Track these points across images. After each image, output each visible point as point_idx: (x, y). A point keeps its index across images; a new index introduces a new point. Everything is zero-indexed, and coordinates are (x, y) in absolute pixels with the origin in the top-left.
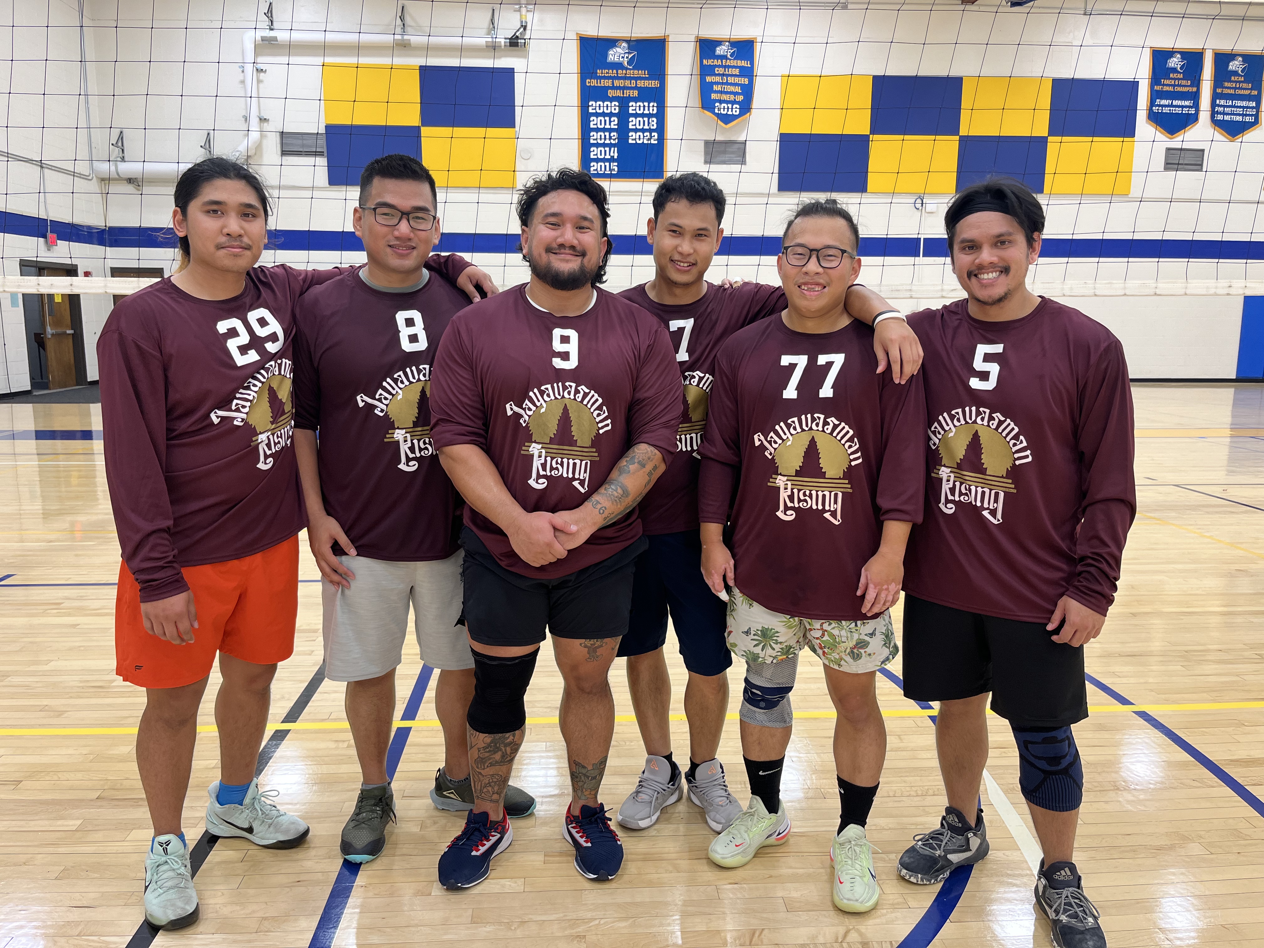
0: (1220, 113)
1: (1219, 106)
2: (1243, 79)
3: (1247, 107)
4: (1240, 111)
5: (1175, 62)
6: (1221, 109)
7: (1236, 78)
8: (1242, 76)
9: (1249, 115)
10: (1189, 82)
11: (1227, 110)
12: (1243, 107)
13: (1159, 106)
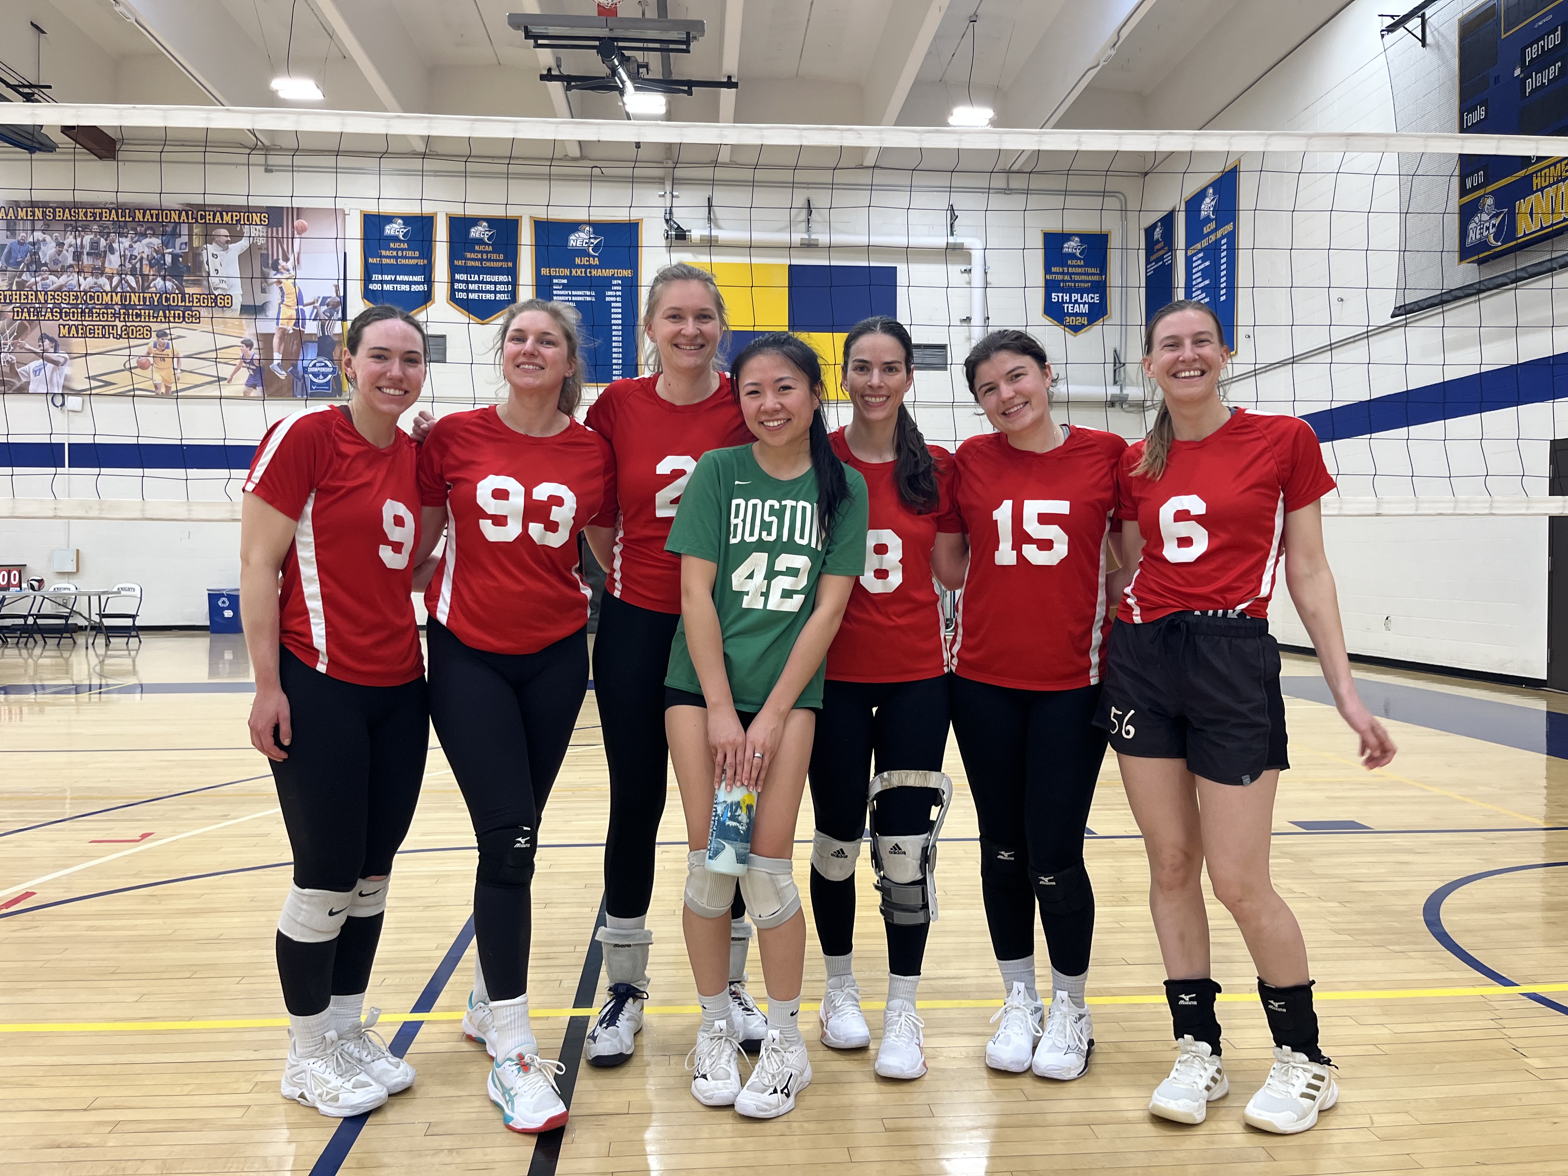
0: (462, 291)
1: (459, 281)
2: (491, 248)
3: (500, 283)
4: (492, 287)
5: (393, 229)
6: (462, 286)
7: (482, 248)
8: (489, 245)
9: (504, 292)
10: (417, 254)
11: (471, 287)
12: (495, 283)
13: (377, 282)
